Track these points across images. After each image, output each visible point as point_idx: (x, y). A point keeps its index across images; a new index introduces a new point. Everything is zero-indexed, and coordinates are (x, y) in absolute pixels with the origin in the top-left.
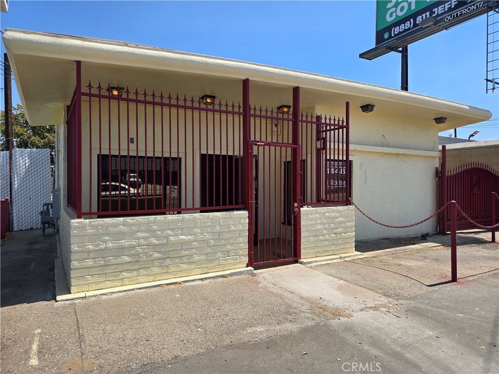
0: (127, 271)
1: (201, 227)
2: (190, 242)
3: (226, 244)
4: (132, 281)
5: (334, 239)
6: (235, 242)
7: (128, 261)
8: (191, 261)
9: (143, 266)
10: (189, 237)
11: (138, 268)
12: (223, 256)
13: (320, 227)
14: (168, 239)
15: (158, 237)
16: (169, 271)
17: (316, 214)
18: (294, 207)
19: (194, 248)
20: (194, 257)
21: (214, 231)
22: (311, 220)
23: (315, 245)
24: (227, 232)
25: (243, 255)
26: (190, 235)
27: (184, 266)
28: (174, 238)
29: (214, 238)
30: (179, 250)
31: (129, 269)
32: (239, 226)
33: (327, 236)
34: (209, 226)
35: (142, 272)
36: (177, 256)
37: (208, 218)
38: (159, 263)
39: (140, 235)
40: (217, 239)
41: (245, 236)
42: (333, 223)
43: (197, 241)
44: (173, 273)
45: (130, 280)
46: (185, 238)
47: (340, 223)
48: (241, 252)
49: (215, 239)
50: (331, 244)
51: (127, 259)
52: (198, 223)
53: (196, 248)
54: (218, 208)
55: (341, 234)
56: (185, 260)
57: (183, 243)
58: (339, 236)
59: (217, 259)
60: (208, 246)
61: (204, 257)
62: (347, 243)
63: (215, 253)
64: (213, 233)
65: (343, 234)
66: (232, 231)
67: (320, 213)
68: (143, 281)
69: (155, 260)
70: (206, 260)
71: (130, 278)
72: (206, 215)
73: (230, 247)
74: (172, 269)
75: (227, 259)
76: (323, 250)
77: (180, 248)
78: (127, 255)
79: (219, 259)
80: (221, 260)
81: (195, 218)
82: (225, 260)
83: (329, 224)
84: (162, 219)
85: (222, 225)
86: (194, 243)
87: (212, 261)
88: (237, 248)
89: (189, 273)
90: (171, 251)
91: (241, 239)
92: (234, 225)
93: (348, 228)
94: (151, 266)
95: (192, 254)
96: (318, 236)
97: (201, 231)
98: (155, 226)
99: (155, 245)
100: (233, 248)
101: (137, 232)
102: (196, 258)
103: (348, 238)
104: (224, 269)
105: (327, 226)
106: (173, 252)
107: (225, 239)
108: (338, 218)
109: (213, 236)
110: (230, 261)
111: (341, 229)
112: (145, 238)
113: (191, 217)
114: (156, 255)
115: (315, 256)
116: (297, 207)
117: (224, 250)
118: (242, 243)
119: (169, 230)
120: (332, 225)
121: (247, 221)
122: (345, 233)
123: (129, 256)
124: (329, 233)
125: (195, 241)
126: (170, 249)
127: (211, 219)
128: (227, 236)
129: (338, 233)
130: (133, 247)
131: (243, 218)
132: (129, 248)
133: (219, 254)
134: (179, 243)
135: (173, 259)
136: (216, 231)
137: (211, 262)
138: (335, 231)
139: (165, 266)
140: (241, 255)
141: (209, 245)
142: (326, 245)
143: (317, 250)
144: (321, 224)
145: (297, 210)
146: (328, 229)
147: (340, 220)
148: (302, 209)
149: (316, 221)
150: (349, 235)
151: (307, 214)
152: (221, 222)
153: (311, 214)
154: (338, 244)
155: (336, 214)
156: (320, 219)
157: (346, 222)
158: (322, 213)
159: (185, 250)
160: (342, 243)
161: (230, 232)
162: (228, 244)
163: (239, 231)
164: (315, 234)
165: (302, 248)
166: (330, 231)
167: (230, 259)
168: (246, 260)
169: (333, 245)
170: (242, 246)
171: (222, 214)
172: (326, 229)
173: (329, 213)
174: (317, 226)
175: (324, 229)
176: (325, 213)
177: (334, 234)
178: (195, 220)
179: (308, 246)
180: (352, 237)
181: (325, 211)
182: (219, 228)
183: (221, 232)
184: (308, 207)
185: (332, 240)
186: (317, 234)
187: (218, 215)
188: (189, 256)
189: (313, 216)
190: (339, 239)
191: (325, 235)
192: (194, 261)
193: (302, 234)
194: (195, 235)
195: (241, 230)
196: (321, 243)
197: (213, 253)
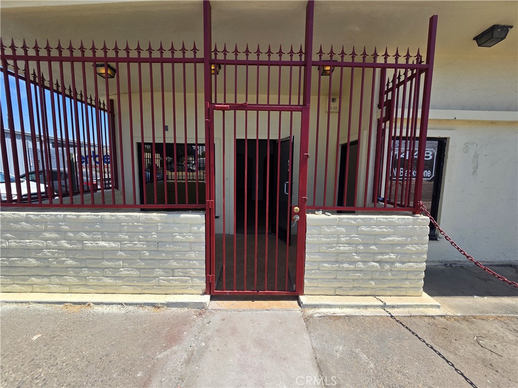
0: (37, 276)
1: (129, 232)
2: (114, 250)
3: (170, 260)
4: (44, 288)
5: (377, 271)
6: (183, 258)
7: (36, 265)
8: (117, 275)
9: (56, 274)
10: (113, 244)
11: (49, 274)
12: (164, 274)
13: (346, 248)
14: (83, 244)
15: (70, 241)
16: (89, 284)
17: (338, 226)
18: (292, 213)
19: (120, 260)
20: (121, 271)
21: (149, 239)
22: (327, 236)
23: (333, 277)
24: (170, 243)
25: (197, 277)
26: (114, 241)
27: (108, 281)
28: (91, 243)
29: (149, 249)
30: (99, 259)
31: (39, 274)
32: (189, 236)
33: (361, 265)
34: (142, 232)
35: (55, 280)
36: (98, 266)
37: (138, 221)
38: (75, 272)
39: (47, 235)
40: (154, 251)
41: (199, 251)
42: (374, 244)
43: (125, 250)
44: (94, 287)
45: (41, 286)
46: (107, 245)
47: (392, 244)
48: (194, 273)
49: (151, 251)
50: (368, 277)
51: (34, 262)
52: (125, 226)
53: (124, 260)
54: (161, 206)
55: (392, 263)
56: (109, 272)
57: (104, 251)
58: (387, 267)
59: (155, 277)
60: (141, 259)
61: (135, 273)
62: (407, 279)
63: (153, 269)
64: (148, 242)
65: (398, 265)
66: (176, 242)
67: (348, 226)
68: (56, 291)
69: (69, 267)
70: (140, 277)
71: (41, 285)
72: (136, 216)
73: (175, 264)
74: (92, 282)
75: (171, 280)
76: (351, 286)
77: (101, 257)
78: (35, 258)
79: (158, 277)
80: (161, 279)
81: (118, 219)
82: (169, 281)
83: (366, 245)
84: (74, 217)
85: (162, 233)
86: (120, 253)
87: (148, 279)
88: (187, 265)
89: (116, 290)
90: (88, 259)
91: (193, 255)
92: (180, 233)
93: (411, 254)
94: (65, 274)
95: (117, 267)
96: (343, 263)
97: (130, 237)
98: (65, 225)
99: (68, 250)
100: (179, 265)
101: (44, 231)
102: (124, 272)
103: (408, 272)
104: (166, 292)
105: (362, 248)
106: (91, 261)
107: (167, 252)
108: (389, 236)
109: (148, 246)
110: (175, 283)
111: (393, 256)
112: (55, 240)
113: (113, 218)
114: (70, 262)
115: (332, 293)
116: (298, 214)
117: (166, 266)
118: (195, 260)
119: (85, 232)
120: (374, 247)
121: (203, 229)
122: (403, 263)
123: (37, 259)
124: (365, 259)
125: (121, 251)
126: (89, 257)
127: (145, 223)
128: (169, 247)
129: (386, 262)
130: (39, 249)
131: (195, 225)
132: (36, 249)
133: (158, 272)
134: (99, 251)
135: (92, 269)
136: (152, 240)
137: (145, 281)
138: (379, 257)
139: (83, 277)
140: (194, 277)
141: (142, 257)
142: (357, 279)
143: (336, 284)
144: (349, 244)
145: (298, 218)
146: (363, 253)
147: (393, 240)
148: (309, 216)
149: (338, 237)
150: (411, 267)
151: (319, 225)
152: (160, 228)
153: (329, 226)
154: (384, 279)
155: (385, 230)
156: (347, 235)
157: (407, 244)
158: (352, 226)
159: (108, 260)
160: (394, 278)
161: (175, 243)
162: (171, 260)
163: (190, 242)
164: (333, 259)
165: (307, 278)
166: (367, 256)
167: (176, 280)
168: (203, 284)
169: (372, 279)
170: (194, 264)
171: (161, 216)
172: (360, 253)
173: (369, 226)
174: (340, 247)
175: (356, 253)
176: (358, 226)
177: (376, 262)
178: (118, 222)
179: (318, 277)
180: (418, 271)
181: (359, 222)
182: (156, 236)
183: (160, 242)
184: (324, 213)
185: (373, 272)
186: (339, 260)
187: (153, 217)
188: (115, 268)
189: (332, 230)
190: (387, 271)
191: (356, 262)
192: (121, 276)
193: (308, 257)
194: (120, 242)
195: (193, 242)
196: (348, 275)
197: (148, 269)
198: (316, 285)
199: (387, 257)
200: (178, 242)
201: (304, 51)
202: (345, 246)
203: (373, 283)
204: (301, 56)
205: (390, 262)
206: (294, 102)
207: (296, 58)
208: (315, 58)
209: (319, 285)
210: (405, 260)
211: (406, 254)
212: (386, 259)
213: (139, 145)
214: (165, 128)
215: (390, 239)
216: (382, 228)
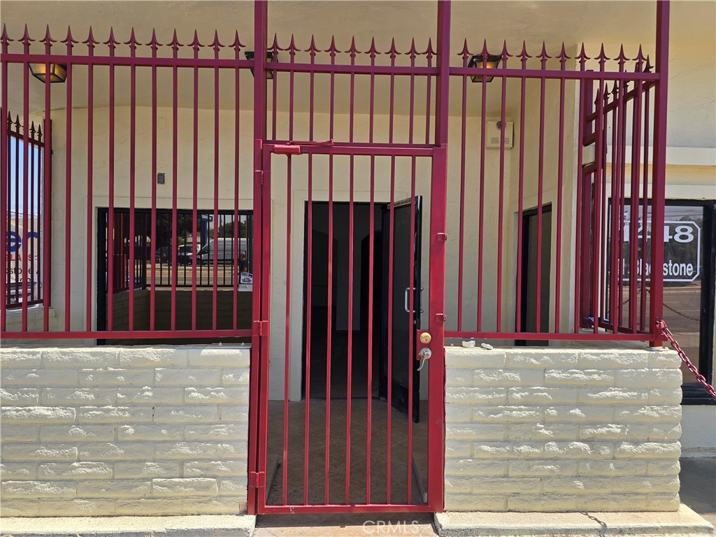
1: (96, 386)
2: (63, 425)
3: (175, 442)
5: (586, 460)
6: (203, 437)
8: (66, 476)
10: (61, 412)
12: (163, 472)
13: (524, 414)
17: (507, 369)
18: (417, 345)
19: (74, 444)
20: (75, 468)
21: (135, 399)
22: (486, 388)
23: (501, 472)
24: (178, 407)
25: (230, 478)
26: (65, 406)
27: (47, 489)
28: (18, 411)
29: (134, 420)
30: (31, 443)
32: (218, 392)
33: (553, 447)
36: (27, 459)
37: (117, 363)
40: (145, 424)
41: (236, 423)
42: (579, 405)
43: (85, 424)
44: (15, 502)
46: (49, 413)
47: (612, 406)
48: (224, 468)
49: (139, 424)
50: (570, 473)
52: (88, 373)
53: (82, 445)
54: (162, 334)
55: (615, 443)
56: (49, 472)
57: (41, 426)
58: (606, 451)
59: (145, 479)
60: (117, 442)
61: (104, 471)
62: (646, 476)
63: (140, 461)
64: (133, 405)
65: (626, 446)
66: (191, 405)
67: (525, 369)
70: (112, 480)
73: (186, 450)
74: (12, 492)
75: (176, 484)
76: (537, 491)
77: (34, 439)
79: (151, 480)
80: (157, 484)
81: (75, 360)
82: (172, 486)
83: (563, 406)
85: (163, 387)
86: (75, 430)
87: (130, 483)
88: (210, 454)
89: (60, 508)
91: (223, 431)
92: (200, 388)
93: (651, 425)
95: (68, 459)
96: (518, 443)
97: (97, 396)
100: (195, 454)
102: (81, 470)
103: (648, 461)
104: (166, 512)
105: (554, 412)
106: (12, 447)
107: (171, 427)
108: (606, 388)
109: (133, 414)
110: (189, 491)
111: (615, 429)
113: (66, 358)
115: (501, 507)
116: (428, 346)
117: (168, 455)
118: (227, 442)
119: (6, 387)
120: (577, 411)
121: (245, 377)
122: (636, 443)
124: (562, 436)
125: (78, 425)
126: (9, 439)
127: (129, 367)
128: (176, 416)
129: (604, 441)
131: (232, 369)
133: (152, 468)
134: (31, 425)
135: (15, 466)
136: (142, 401)
137: (124, 487)
138: (589, 431)
140: (225, 478)
141: (120, 438)
142: (549, 477)
143: (509, 488)
144: (529, 404)
145: (430, 353)
146: (558, 423)
147: (613, 397)
148: (451, 351)
149: (508, 392)
150: (653, 450)
151: (469, 367)
152: (159, 376)
153: (488, 370)
154: (602, 477)
155: (596, 376)
156: (524, 388)
157: (641, 406)
158: (533, 369)
159: (48, 445)
160: (620, 473)
161: (188, 406)
162: (179, 442)
163: (218, 405)
164: (500, 436)
165: (449, 476)
166: (566, 430)
167: (186, 485)
168: (241, 491)
169: (578, 477)
170: (226, 450)
171: (163, 354)
172: (551, 423)
173: (565, 370)
174: (512, 410)
175: (543, 423)
176: (545, 370)
177: (583, 441)
178: (77, 365)
179: (472, 474)
180: (667, 460)
181: (545, 362)
182: (150, 394)
183: (158, 405)
184: (478, 345)
185: (578, 461)
186: (512, 438)
187: (147, 356)
188: (61, 462)
189: (494, 377)
190: (606, 460)
191: (544, 441)
192: (74, 478)
193: (450, 432)
194: (77, 406)
195: (225, 405)
196: (529, 468)
197: (133, 462)
198: (468, 491)
199: (604, 430)
200: (195, 405)
201: (435, 49)
202: (521, 410)
203: (579, 484)
204: (429, 58)
205: (611, 441)
206: (419, 139)
207: (421, 61)
208: (455, 61)
209: (476, 491)
210: (640, 438)
211: (640, 424)
212: (602, 434)
213: (102, 212)
214: (158, 179)
215: (608, 394)
216: (590, 374)
